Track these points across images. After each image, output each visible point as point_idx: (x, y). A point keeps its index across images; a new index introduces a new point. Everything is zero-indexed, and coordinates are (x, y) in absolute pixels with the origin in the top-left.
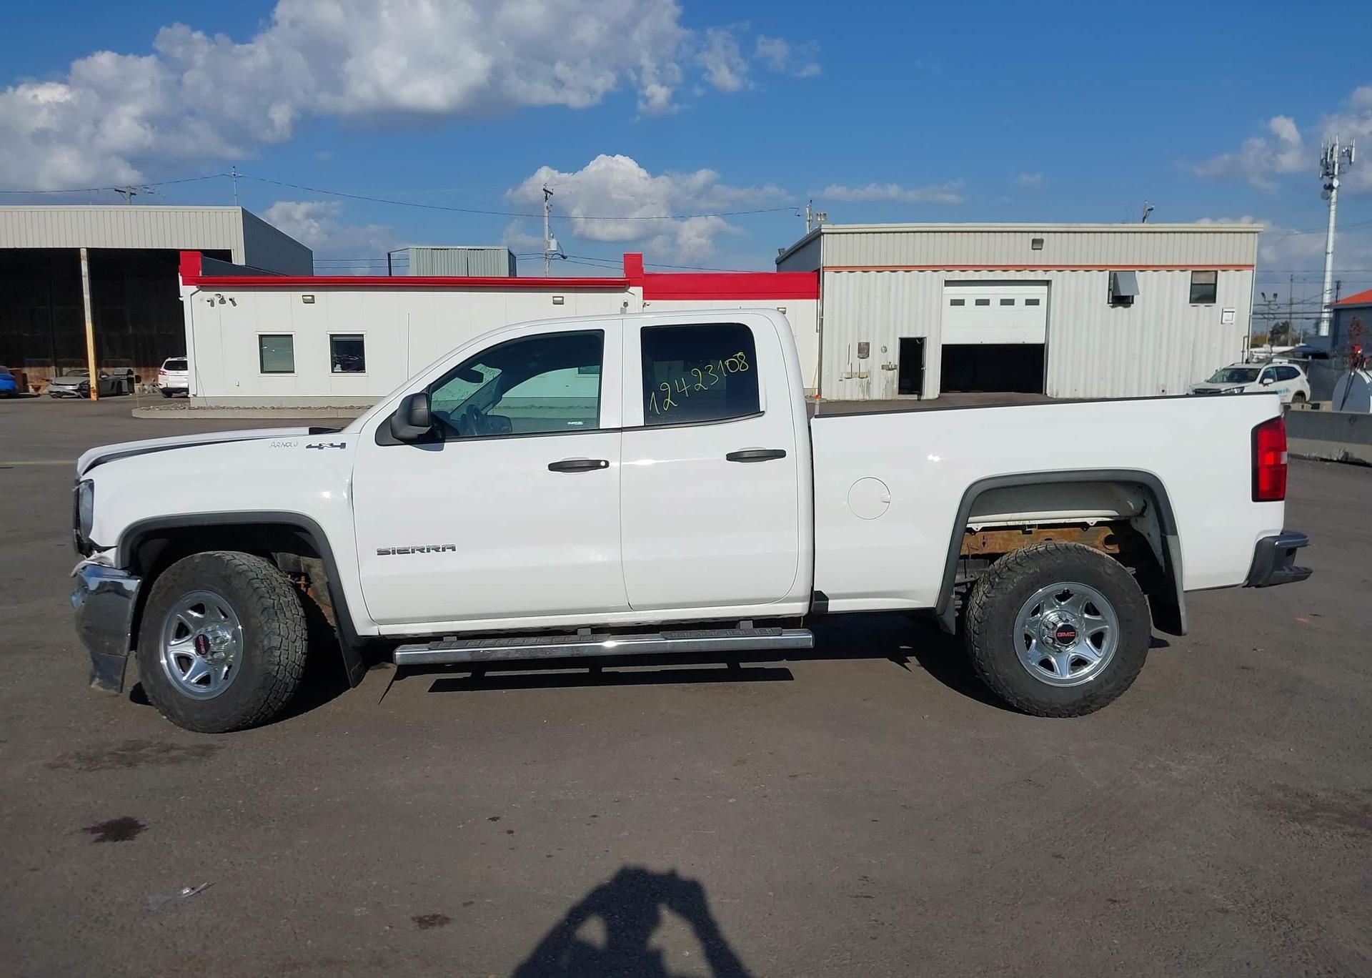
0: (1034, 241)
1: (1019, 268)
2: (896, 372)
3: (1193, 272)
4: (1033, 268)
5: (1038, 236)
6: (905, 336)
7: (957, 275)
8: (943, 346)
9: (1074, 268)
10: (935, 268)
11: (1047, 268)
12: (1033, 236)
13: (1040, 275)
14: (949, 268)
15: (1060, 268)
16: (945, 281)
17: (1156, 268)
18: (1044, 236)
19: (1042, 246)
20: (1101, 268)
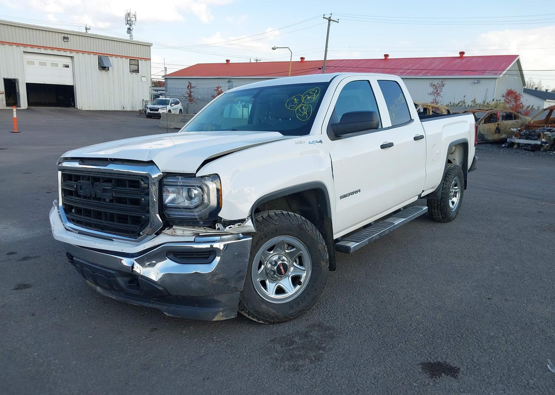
0: (64, 38)
1: (59, 49)
2: (4, 95)
3: (130, 59)
4: (65, 50)
5: (66, 36)
6: (7, 77)
7: (29, 49)
8: (26, 83)
9: (83, 52)
10: (18, 45)
11: (71, 51)
12: (63, 35)
13: (68, 54)
14: (25, 46)
15: (77, 51)
16: (24, 52)
17: (116, 56)
18: (69, 36)
19: (68, 40)
20: (95, 54)
